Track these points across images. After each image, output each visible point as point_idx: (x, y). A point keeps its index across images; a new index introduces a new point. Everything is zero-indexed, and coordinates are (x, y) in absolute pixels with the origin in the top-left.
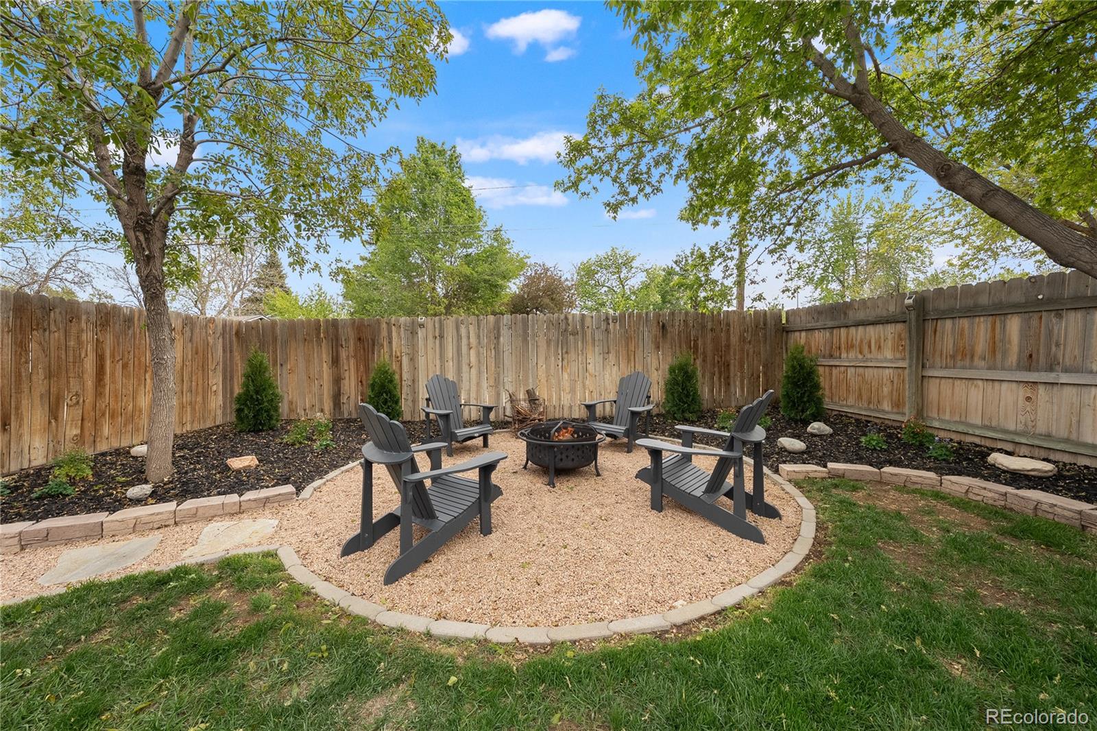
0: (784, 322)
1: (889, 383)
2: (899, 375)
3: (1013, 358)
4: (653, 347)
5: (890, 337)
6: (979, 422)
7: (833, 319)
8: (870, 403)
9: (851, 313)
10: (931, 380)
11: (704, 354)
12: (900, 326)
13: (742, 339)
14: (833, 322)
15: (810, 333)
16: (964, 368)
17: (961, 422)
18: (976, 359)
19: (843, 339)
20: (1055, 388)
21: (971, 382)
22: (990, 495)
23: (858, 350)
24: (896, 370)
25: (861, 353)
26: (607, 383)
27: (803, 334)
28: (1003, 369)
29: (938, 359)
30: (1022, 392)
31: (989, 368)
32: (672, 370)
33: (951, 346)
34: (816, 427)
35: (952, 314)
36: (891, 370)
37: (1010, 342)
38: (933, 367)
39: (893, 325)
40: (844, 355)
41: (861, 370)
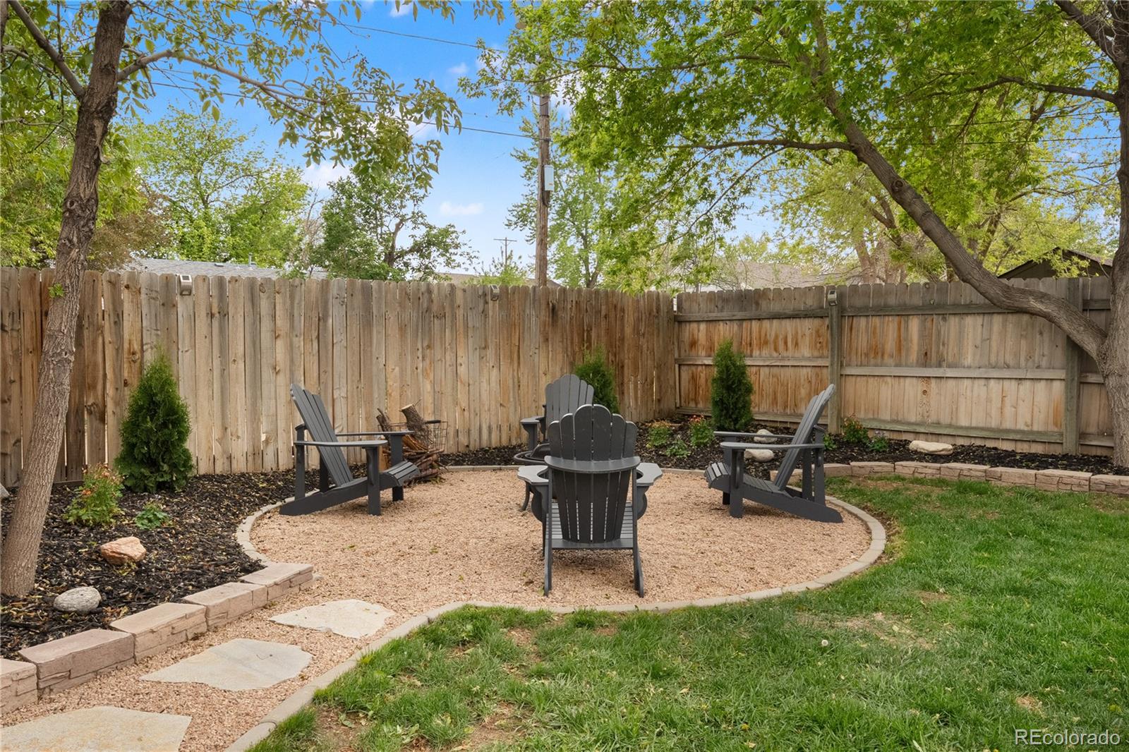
0: (675, 309)
1: (807, 385)
2: (817, 375)
3: (914, 356)
4: (541, 340)
5: (808, 332)
6: (888, 418)
7: (742, 309)
8: (786, 407)
9: (764, 304)
10: (847, 378)
12: (817, 322)
13: (636, 330)
14: (743, 313)
15: (711, 325)
16: (876, 365)
17: (874, 419)
18: (886, 357)
19: (755, 335)
20: (943, 381)
21: (882, 379)
22: (930, 471)
23: (772, 347)
24: (814, 369)
25: (776, 350)
27: (703, 326)
28: (907, 366)
29: (854, 357)
30: (921, 386)
31: (896, 366)
33: (865, 344)
35: (865, 312)
36: (809, 369)
37: (911, 341)
38: (849, 365)
39: (811, 320)
40: (756, 353)
41: (775, 370)
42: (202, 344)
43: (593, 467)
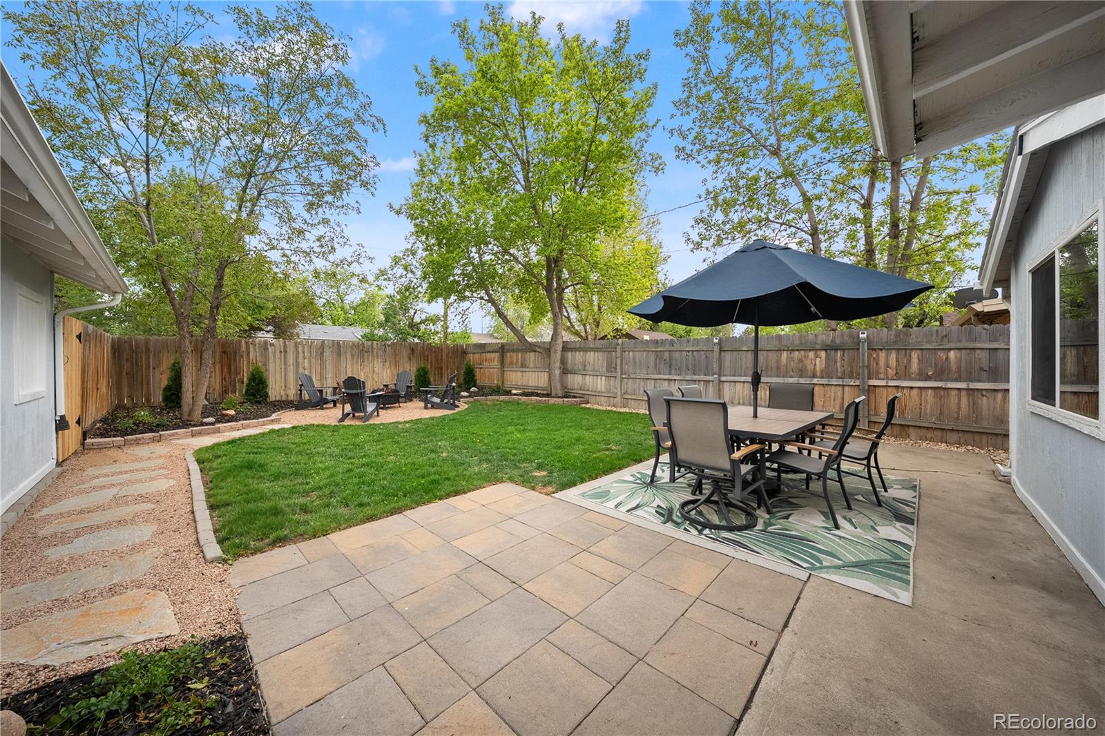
0: (464, 349)
3: (519, 364)
4: (408, 359)
5: (493, 356)
7: (481, 349)
9: (486, 348)
10: (505, 371)
11: (431, 363)
12: (496, 353)
13: (447, 356)
16: (515, 368)
18: (514, 365)
19: (484, 358)
20: (524, 372)
22: (516, 398)
23: (488, 362)
26: (385, 377)
27: (471, 354)
29: (506, 365)
30: (518, 373)
32: (418, 370)
34: (473, 389)
36: (496, 369)
38: (505, 368)
40: (484, 364)
41: (489, 369)
42: (277, 361)
43: (354, 391)
